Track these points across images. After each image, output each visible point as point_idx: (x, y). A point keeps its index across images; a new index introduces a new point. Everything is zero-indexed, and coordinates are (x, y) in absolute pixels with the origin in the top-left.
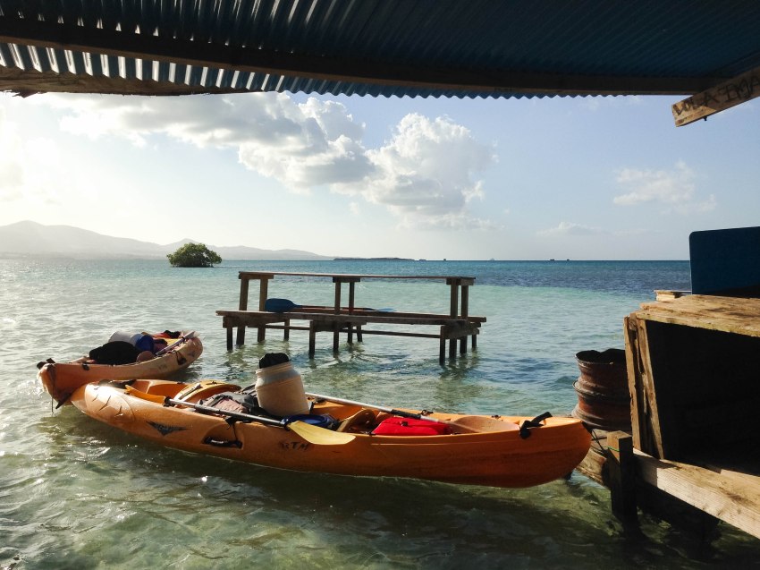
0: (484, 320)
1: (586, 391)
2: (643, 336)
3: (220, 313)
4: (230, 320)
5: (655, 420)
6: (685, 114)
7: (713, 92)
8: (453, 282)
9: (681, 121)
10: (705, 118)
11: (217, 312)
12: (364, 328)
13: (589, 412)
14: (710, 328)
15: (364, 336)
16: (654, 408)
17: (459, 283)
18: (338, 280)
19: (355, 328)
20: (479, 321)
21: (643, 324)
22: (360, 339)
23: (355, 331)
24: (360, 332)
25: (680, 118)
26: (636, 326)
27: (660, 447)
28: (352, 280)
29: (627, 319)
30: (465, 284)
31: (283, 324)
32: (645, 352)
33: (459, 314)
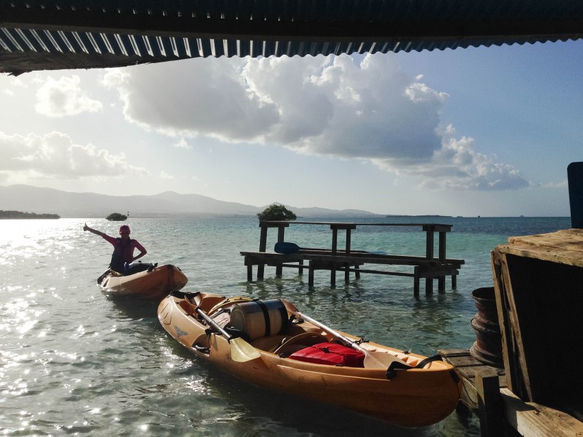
0: (463, 262)
1: (479, 327)
2: (506, 271)
3: (243, 254)
4: (250, 259)
5: (522, 359)
8: (429, 228)
11: (241, 253)
12: (361, 267)
13: (483, 348)
14: (556, 260)
15: (361, 274)
16: (521, 347)
18: (335, 228)
19: (353, 267)
20: (458, 264)
21: (504, 258)
22: (358, 276)
23: (352, 270)
24: (358, 273)
26: (499, 260)
27: (528, 388)
29: (493, 253)
31: (297, 263)
32: (508, 287)
33: (436, 256)
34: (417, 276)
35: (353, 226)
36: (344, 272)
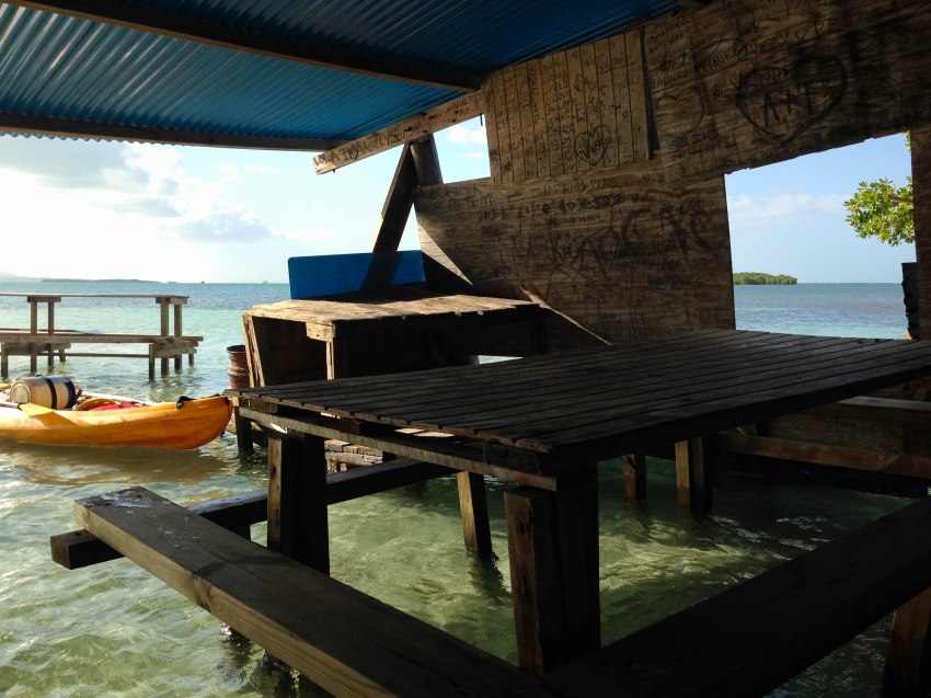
0: (201, 339)
1: (232, 373)
6: (321, 166)
7: (336, 151)
8: (164, 301)
9: (319, 171)
10: (334, 170)
12: (66, 351)
15: (67, 358)
17: (170, 301)
18: (33, 300)
19: (56, 351)
20: (195, 341)
21: (251, 320)
22: (62, 360)
23: (56, 355)
24: (62, 357)
25: (318, 168)
26: (248, 322)
28: (52, 301)
29: (244, 318)
30: (177, 302)
32: (253, 337)
33: (171, 333)
34: (151, 357)
35: (58, 299)
36: (46, 357)
